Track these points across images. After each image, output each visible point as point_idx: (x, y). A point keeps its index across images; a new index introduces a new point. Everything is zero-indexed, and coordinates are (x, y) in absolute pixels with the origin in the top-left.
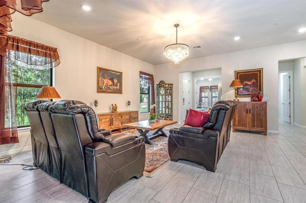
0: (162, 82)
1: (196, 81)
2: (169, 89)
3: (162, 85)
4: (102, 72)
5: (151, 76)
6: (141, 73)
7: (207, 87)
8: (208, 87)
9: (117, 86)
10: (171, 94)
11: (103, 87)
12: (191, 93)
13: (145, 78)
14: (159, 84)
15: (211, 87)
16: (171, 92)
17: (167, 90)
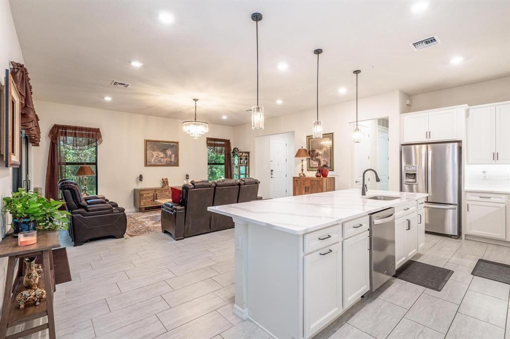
2: (244, 158)
3: (236, 153)
4: (151, 144)
5: (227, 141)
6: (209, 139)
9: (170, 158)
10: (247, 166)
11: (153, 160)
12: (291, 161)
13: (216, 145)
14: (233, 152)
16: (247, 162)
17: (241, 159)
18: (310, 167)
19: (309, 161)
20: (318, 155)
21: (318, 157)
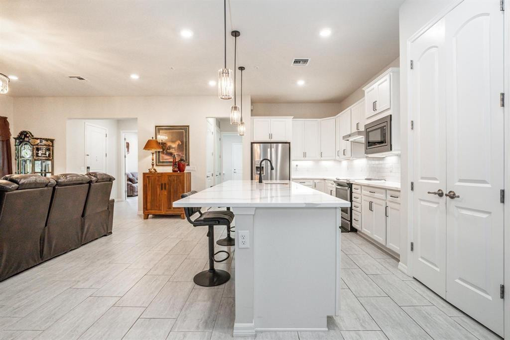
0: (25, 133)
1: (123, 135)
3: (26, 139)
5: (2, 119)
10: (49, 159)
12: (112, 156)
14: (19, 138)
16: (49, 155)
17: (38, 149)
18: (159, 162)
19: (159, 155)
20: (170, 148)
21: (171, 151)
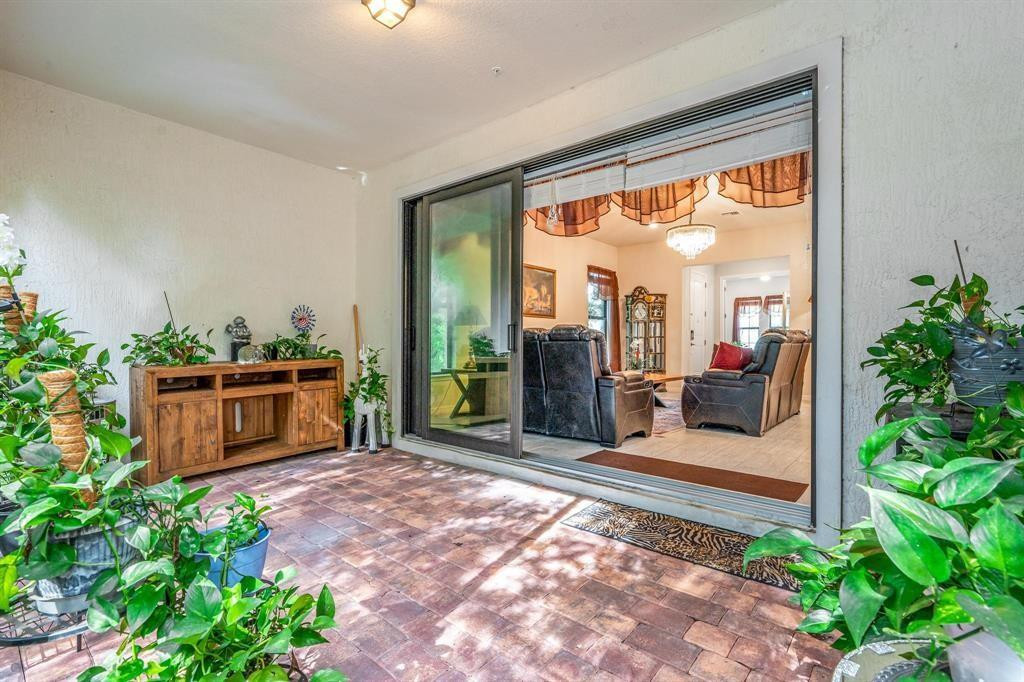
0: (640, 290)
1: (723, 282)
2: (658, 306)
3: (641, 296)
5: (612, 274)
6: (590, 268)
7: (756, 298)
8: (760, 298)
9: (546, 301)
10: (662, 321)
12: (710, 316)
13: (599, 281)
14: (633, 295)
15: (768, 297)
16: (663, 314)
17: (653, 308)
